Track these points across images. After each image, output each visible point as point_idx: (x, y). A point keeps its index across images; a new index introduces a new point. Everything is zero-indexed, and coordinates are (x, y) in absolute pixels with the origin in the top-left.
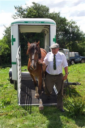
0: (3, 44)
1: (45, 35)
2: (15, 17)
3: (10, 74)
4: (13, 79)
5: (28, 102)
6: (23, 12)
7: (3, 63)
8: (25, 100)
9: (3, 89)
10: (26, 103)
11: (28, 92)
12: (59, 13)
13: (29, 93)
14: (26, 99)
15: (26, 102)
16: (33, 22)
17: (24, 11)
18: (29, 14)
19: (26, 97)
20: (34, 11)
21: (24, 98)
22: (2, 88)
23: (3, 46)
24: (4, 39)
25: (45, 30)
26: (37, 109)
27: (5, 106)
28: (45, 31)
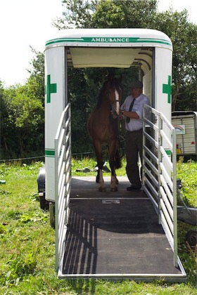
0: (27, 98)
1: (143, 74)
2: (61, 25)
3: (41, 184)
4: (46, 198)
5: (86, 266)
6: (83, 10)
7: (24, 150)
8: (77, 261)
9: (17, 226)
10: (79, 270)
11: (88, 237)
12: (185, 12)
13: (91, 239)
14: (80, 259)
15: (79, 268)
16: (107, 39)
17: (87, 7)
18: (99, 15)
19: (82, 250)
20: (114, 7)
21: (74, 256)
22: (17, 221)
23: (27, 102)
24: (31, 83)
25: (142, 62)
26: (112, 289)
27: (18, 279)
28: (141, 64)
